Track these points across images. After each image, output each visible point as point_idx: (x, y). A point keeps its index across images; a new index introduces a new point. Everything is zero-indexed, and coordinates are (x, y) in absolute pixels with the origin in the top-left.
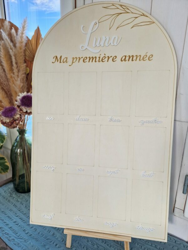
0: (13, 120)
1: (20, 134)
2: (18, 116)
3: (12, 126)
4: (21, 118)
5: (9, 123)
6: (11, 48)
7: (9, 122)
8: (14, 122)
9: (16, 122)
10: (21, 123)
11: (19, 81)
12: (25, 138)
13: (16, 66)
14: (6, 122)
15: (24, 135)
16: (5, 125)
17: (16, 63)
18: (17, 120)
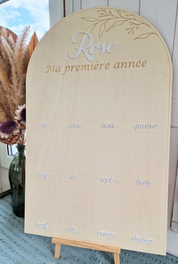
0: (12, 135)
1: (19, 150)
2: (18, 131)
3: (12, 142)
4: (21, 133)
5: (9, 140)
6: (11, 56)
7: (8, 138)
8: (13, 138)
9: (15, 137)
10: (21, 138)
11: (19, 93)
12: (24, 154)
13: (16, 76)
14: (4, 138)
15: (23, 152)
16: (4, 141)
17: (16, 73)
18: (17, 136)
